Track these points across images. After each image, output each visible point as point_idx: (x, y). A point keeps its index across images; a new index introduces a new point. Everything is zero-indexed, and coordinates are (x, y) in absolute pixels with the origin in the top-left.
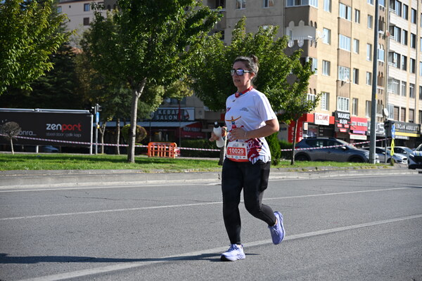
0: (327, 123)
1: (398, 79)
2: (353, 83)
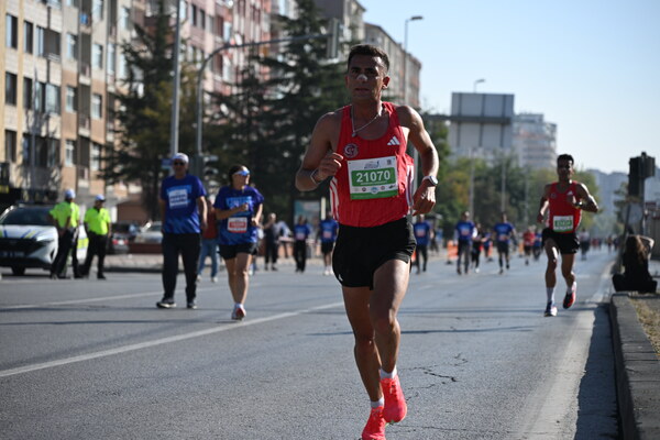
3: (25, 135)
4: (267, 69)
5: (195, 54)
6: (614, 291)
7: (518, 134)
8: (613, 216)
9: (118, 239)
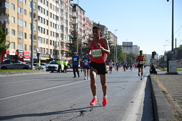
0: (14, 54)
1: (42, 37)
2: (24, 39)
3: (53, 50)
4: (92, 39)
5: (80, 36)
6: (150, 74)
7: (133, 48)
8: (150, 61)
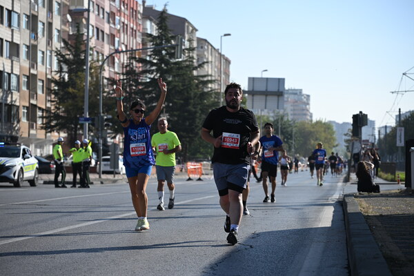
4: (141, 65)
5: (98, 56)
7: (288, 101)
8: (345, 148)
9: (53, 164)
